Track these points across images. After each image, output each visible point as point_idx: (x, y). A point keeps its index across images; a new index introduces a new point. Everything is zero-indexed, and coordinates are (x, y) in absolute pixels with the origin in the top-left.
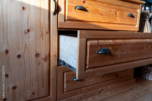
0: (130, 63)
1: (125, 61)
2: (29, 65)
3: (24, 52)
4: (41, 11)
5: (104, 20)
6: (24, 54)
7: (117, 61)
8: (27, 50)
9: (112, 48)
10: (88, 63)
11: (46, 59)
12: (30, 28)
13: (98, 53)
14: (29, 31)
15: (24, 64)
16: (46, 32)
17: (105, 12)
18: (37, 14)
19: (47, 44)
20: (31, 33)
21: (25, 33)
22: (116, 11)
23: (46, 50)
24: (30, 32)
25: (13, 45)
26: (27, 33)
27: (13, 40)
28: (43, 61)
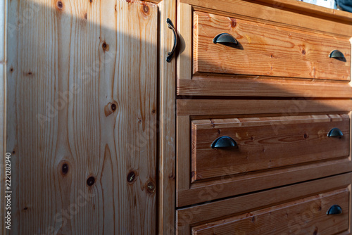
0: (281, 172)
1: (269, 167)
2: (112, 208)
3: (103, 170)
4: (141, 52)
5: (278, 70)
6: (102, 175)
7: (254, 166)
8: (108, 161)
9: (240, 135)
10: (195, 169)
11: (150, 187)
12: (117, 100)
13: (213, 147)
14: (114, 107)
15: (101, 204)
16: (151, 109)
17: (280, 48)
18: (132, 61)
19: (152, 144)
20: (120, 115)
21: (107, 114)
22: (304, 46)
23: (151, 160)
24: (116, 110)
25: (80, 147)
26: (110, 113)
27: (79, 135)
28: (143, 193)
